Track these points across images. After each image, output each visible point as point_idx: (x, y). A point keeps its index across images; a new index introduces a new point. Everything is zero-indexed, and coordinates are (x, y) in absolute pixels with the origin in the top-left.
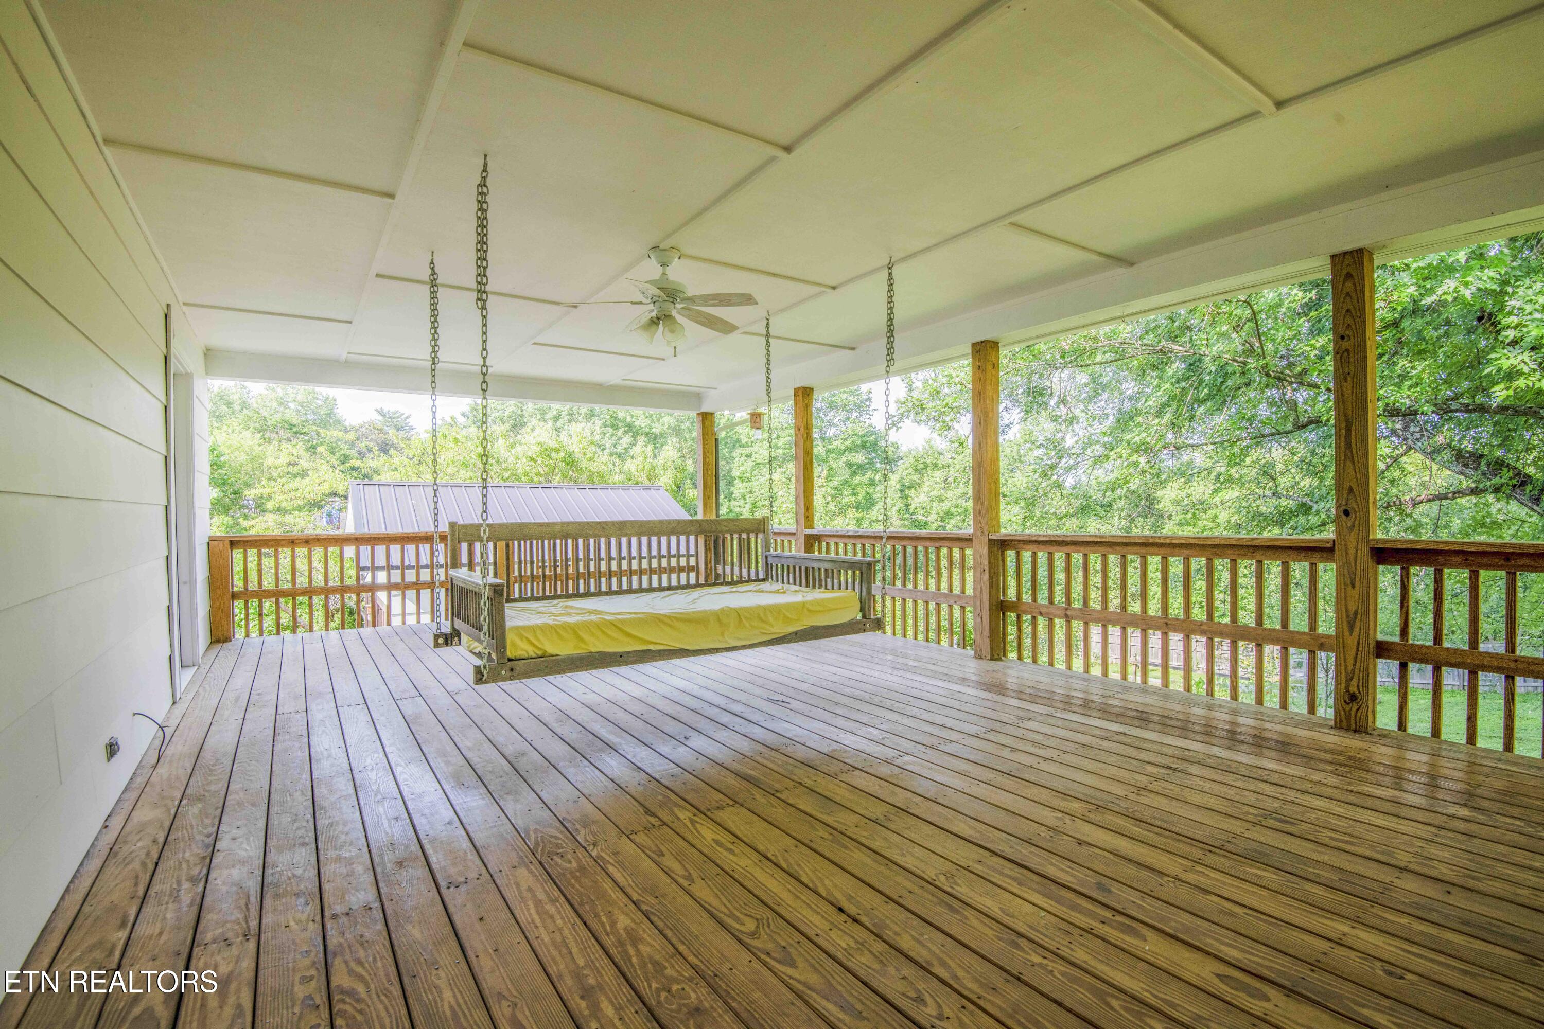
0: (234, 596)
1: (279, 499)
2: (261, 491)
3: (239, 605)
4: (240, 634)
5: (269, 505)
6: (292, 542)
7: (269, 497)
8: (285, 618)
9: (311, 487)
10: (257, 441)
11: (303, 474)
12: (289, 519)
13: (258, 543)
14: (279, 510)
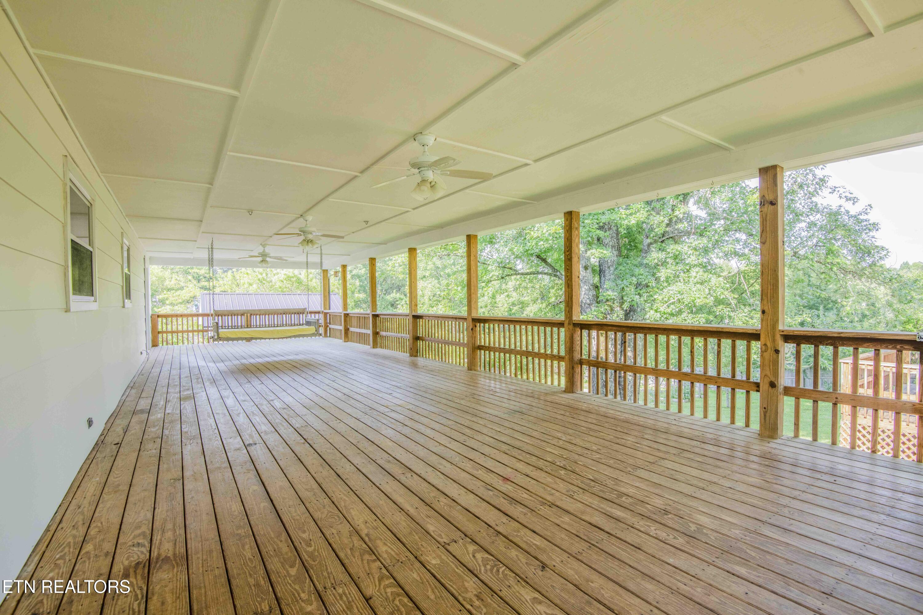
0: (159, 333)
1: (171, 299)
2: (164, 296)
3: (160, 335)
4: (161, 345)
5: (167, 302)
6: (177, 316)
7: (167, 299)
8: (175, 340)
9: (185, 294)
10: (160, 270)
11: (182, 288)
12: (176, 308)
13: (166, 316)
14: (172, 304)
